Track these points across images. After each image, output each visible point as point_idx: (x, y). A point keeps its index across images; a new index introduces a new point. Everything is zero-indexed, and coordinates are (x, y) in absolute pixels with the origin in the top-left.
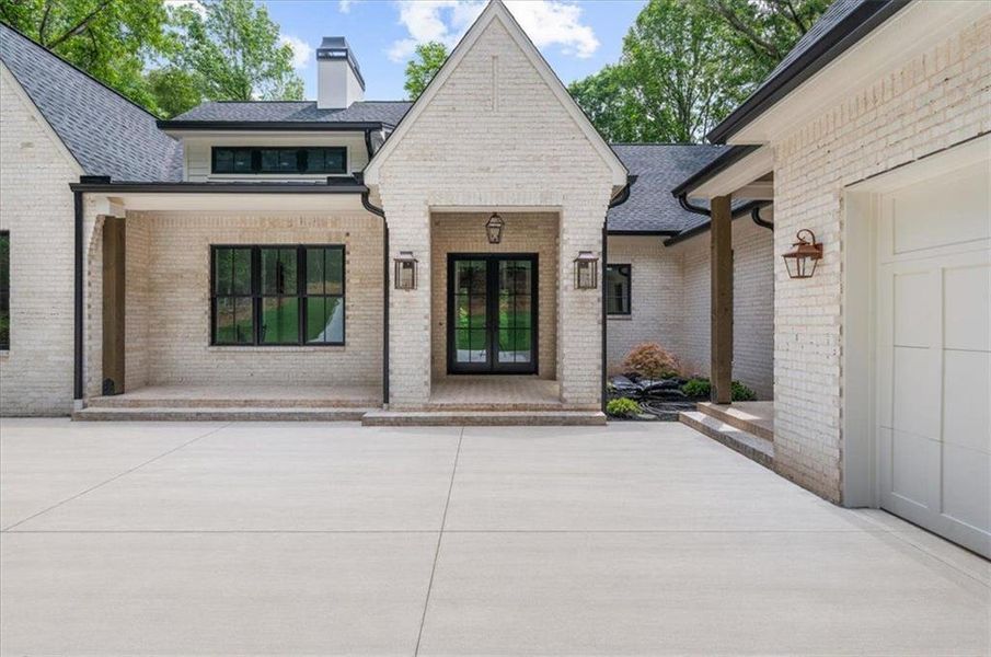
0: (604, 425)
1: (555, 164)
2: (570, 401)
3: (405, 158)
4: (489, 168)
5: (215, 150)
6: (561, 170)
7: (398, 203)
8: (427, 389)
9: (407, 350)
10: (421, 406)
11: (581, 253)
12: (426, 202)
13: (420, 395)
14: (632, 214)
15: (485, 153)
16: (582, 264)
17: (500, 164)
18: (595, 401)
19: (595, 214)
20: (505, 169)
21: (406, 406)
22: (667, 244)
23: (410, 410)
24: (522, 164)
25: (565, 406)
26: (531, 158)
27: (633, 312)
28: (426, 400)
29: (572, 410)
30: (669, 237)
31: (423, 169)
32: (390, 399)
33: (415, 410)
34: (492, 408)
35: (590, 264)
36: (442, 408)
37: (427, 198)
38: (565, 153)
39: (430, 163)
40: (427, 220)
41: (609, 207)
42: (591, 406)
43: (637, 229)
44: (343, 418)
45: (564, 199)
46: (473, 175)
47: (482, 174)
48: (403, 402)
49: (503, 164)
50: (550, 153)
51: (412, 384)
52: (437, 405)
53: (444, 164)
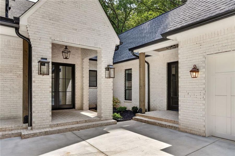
0: (116, 124)
1: (99, 33)
2: (103, 117)
3: (41, 17)
4: (76, 30)
6: (101, 35)
7: (37, 36)
8: (51, 118)
9: (41, 102)
10: (48, 126)
12: (51, 38)
13: (48, 121)
15: (75, 23)
17: (80, 29)
18: (111, 116)
19: (111, 52)
20: (82, 31)
21: (41, 126)
23: (43, 128)
24: (89, 31)
25: (102, 119)
26: (91, 29)
28: (51, 123)
29: (104, 120)
31: (49, 23)
32: (33, 125)
33: (45, 128)
34: (77, 123)
36: (58, 125)
37: (51, 36)
38: (102, 30)
39: (52, 22)
40: (51, 46)
41: (115, 51)
42: (110, 118)
44: (6, 137)
45: (102, 46)
46: (70, 31)
47: (74, 31)
48: (40, 125)
49: (82, 29)
50: (98, 29)
51: (44, 116)
52: (55, 125)
53: (58, 23)
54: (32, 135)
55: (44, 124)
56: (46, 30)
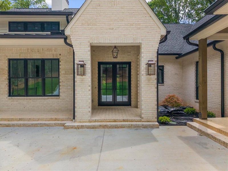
0: (158, 128)
1: (139, 27)
2: (144, 118)
3: (81, 24)
4: (113, 28)
5: (10, 23)
6: (141, 29)
7: (78, 42)
8: (90, 114)
9: (82, 99)
10: (88, 121)
11: (149, 61)
12: (89, 42)
13: (87, 116)
14: (164, 47)
15: (112, 22)
16: (149, 65)
17: (117, 27)
18: (154, 118)
19: (154, 46)
21: (82, 120)
22: (177, 58)
23: (83, 122)
24: (126, 27)
25: (143, 120)
26: (129, 24)
27: (165, 83)
28: (90, 118)
29: (145, 121)
30: (178, 56)
31: (87, 29)
32: (76, 118)
33: (85, 122)
34: (115, 121)
35: (152, 65)
37: (89, 40)
38: (142, 22)
39: (90, 27)
40: (89, 48)
41: (160, 43)
42: (153, 120)
43: (166, 53)
44: (57, 126)
45: (142, 40)
46: (107, 31)
47: (110, 31)
48: (80, 119)
49: (119, 27)
50: (137, 22)
51: (84, 112)
52: (94, 120)
53: (96, 27)
54: (71, 126)
55: (84, 118)
56: (85, 35)
